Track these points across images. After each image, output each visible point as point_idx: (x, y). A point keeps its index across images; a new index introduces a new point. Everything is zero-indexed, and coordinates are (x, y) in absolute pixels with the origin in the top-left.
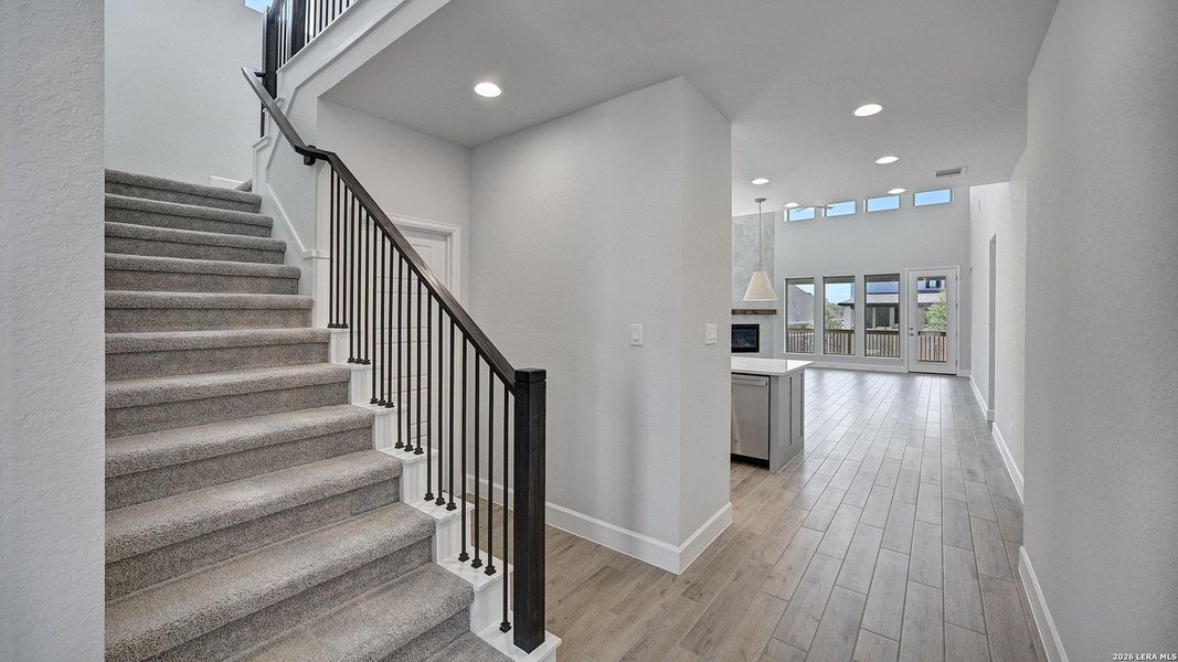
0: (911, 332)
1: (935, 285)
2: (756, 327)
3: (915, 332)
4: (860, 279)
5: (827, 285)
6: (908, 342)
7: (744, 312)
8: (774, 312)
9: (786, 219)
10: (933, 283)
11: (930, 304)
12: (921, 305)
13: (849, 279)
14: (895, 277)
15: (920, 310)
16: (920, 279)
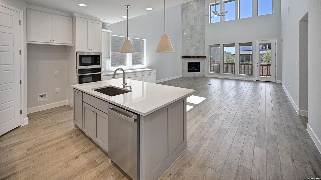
0: (257, 65)
1: (264, 48)
2: (199, 63)
3: (258, 65)
4: (237, 45)
5: (225, 47)
6: (256, 69)
7: (194, 57)
8: (205, 57)
9: (209, 23)
10: (264, 47)
11: (263, 54)
12: (260, 54)
13: (233, 45)
14: (250, 44)
15: (261, 56)
16: (260, 45)
